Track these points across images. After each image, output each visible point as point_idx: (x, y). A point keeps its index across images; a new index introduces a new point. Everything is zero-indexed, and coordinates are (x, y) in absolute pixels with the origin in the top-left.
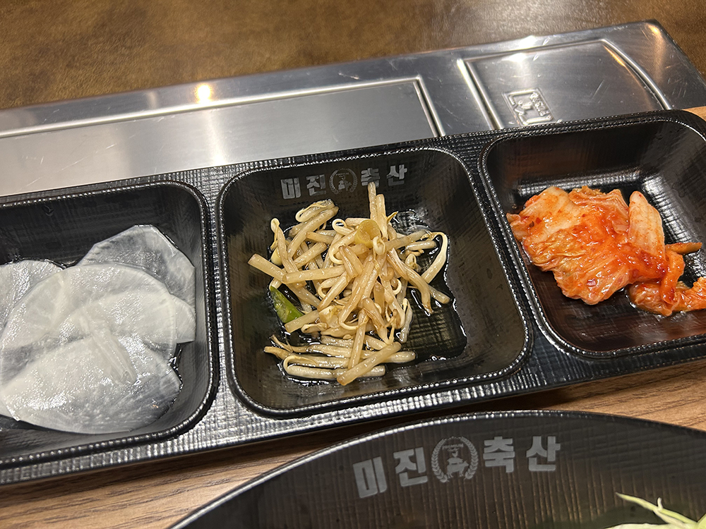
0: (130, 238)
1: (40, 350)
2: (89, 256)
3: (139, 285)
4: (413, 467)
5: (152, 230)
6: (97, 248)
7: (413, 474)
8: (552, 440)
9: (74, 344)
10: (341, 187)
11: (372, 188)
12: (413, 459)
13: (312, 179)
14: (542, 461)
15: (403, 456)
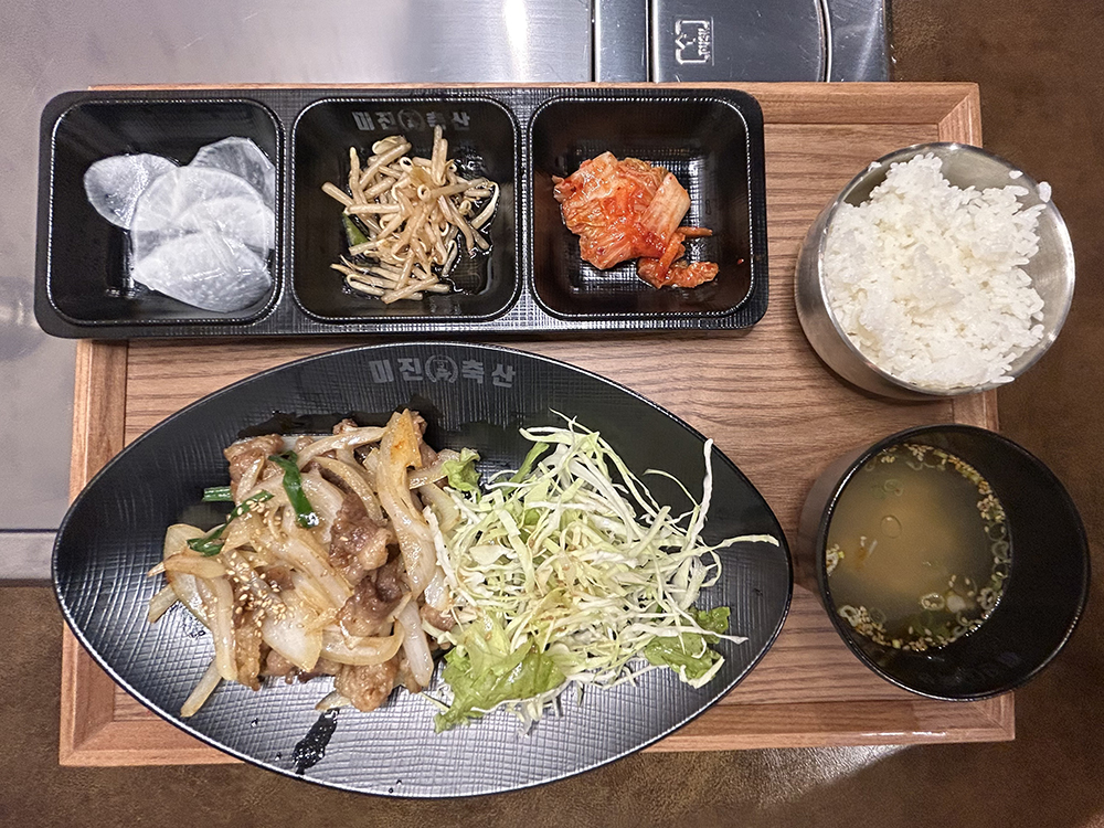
0: (231, 147)
1: (164, 237)
2: (198, 158)
3: (241, 193)
4: (412, 369)
5: (248, 143)
6: (204, 151)
7: (412, 374)
8: (510, 368)
9: (190, 236)
10: (411, 125)
11: (438, 132)
12: (412, 364)
13: (381, 115)
14: (502, 380)
15: (406, 362)
